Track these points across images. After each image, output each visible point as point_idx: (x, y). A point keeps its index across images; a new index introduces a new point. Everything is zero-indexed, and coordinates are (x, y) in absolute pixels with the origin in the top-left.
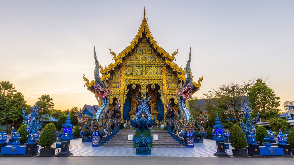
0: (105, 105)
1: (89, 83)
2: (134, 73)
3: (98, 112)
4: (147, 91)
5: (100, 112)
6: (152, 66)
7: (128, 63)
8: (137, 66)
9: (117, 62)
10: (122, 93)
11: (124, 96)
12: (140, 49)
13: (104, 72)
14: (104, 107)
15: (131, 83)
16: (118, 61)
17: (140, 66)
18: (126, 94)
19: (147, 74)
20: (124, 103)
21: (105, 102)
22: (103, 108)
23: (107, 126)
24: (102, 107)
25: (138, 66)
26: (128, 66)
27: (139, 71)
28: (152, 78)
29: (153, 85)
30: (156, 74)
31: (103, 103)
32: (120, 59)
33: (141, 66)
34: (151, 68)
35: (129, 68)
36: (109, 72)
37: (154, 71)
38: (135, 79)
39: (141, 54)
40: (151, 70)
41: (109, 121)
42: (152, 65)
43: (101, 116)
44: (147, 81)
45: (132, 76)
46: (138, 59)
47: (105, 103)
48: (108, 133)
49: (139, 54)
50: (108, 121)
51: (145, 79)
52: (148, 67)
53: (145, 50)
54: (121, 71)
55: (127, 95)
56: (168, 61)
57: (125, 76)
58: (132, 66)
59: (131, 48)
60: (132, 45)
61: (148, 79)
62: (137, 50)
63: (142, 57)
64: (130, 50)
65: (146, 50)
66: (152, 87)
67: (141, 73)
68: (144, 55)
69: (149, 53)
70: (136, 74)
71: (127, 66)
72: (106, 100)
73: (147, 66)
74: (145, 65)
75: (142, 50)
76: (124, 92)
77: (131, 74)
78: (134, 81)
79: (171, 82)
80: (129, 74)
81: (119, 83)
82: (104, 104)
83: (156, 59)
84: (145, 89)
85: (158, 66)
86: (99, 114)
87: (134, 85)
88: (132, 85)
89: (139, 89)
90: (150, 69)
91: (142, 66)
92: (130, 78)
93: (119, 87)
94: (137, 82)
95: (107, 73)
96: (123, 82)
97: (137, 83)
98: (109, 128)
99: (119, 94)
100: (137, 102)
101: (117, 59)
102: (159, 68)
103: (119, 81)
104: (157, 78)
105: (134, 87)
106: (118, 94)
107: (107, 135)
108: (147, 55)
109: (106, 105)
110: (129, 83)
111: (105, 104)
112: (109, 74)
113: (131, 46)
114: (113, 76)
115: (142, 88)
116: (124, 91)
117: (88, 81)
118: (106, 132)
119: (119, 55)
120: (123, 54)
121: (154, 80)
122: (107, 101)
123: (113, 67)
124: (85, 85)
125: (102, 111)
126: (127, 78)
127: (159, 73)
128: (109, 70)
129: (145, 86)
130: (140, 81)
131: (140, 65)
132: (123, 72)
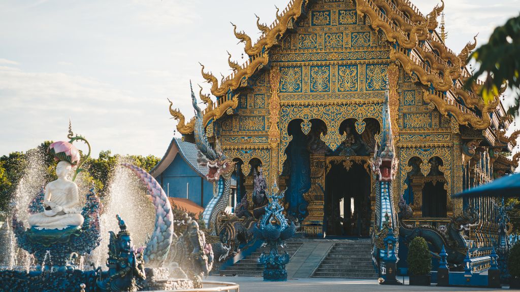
0: (220, 194)
1: (186, 124)
2: (306, 88)
3: (206, 209)
4: (343, 140)
5: (211, 209)
6: (356, 65)
7: (289, 58)
8: (313, 66)
9: (254, 62)
10: (274, 145)
11: (280, 153)
12: (324, 12)
13: (221, 93)
14: (219, 197)
15: (298, 117)
16: (258, 59)
17: (321, 66)
18: (283, 148)
19: (342, 89)
20: (280, 174)
21: (222, 186)
22: (216, 200)
23: (227, 236)
24: (215, 198)
25: (317, 66)
26: (288, 67)
27: (320, 81)
28: (358, 101)
29: (360, 121)
30: (370, 87)
31: (218, 190)
32: (263, 53)
33: (326, 66)
34: (353, 69)
35: (291, 71)
36: (235, 92)
37: (365, 80)
38: (309, 105)
39: (326, 29)
40: (353, 75)
41: (232, 225)
42: (358, 62)
43: (213, 218)
44: (343, 109)
45: (301, 97)
46: (316, 43)
47: (220, 188)
48: (231, 250)
49: (318, 29)
50: (230, 225)
51: (338, 105)
52: (346, 65)
53: (337, 14)
54: (269, 81)
55: (287, 151)
56: (396, 55)
57: (279, 97)
58: (300, 66)
59: (293, 19)
60: (295, 11)
61: (346, 105)
62: (313, 16)
63: (329, 37)
64: (290, 26)
65: (340, 14)
66: (356, 125)
67: (326, 88)
68: (334, 30)
69: (350, 21)
70: (311, 91)
71: (284, 67)
72: (222, 183)
73: (342, 65)
74: (336, 62)
75: (329, 15)
76: (279, 142)
77: (298, 89)
78: (306, 111)
79: (413, 109)
80: (291, 89)
81: (264, 117)
82: (219, 192)
83: (369, 41)
84: (338, 132)
85: (373, 64)
86: (209, 213)
87: (306, 121)
88: (302, 121)
89: (322, 134)
90: (352, 72)
91: (329, 66)
92: (294, 102)
93: (264, 129)
94: (315, 114)
95: (230, 95)
96: (275, 116)
97: (315, 117)
98: (232, 241)
99: (267, 149)
100: (328, 162)
101: (255, 53)
102: (377, 69)
103: (263, 112)
104: (371, 100)
105: (306, 129)
106: (263, 149)
107: (227, 255)
108: (342, 28)
109: (223, 193)
110: (292, 117)
111: (221, 190)
112: (235, 99)
113: (291, 13)
114: (248, 97)
115: (329, 130)
116: (279, 140)
117: (183, 118)
118: (225, 248)
119: (259, 41)
120: (270, 39)
121: (364, 106)
122: (224, 185)
123: (245, 78)
124: (176, 130)
125: (214, 208)
126: (286, 102)
127: (377, 85)
128: (234, 88)
129: (339, 123)
130: (321, 109)
131: (324, 63)
132: (276, 85)
